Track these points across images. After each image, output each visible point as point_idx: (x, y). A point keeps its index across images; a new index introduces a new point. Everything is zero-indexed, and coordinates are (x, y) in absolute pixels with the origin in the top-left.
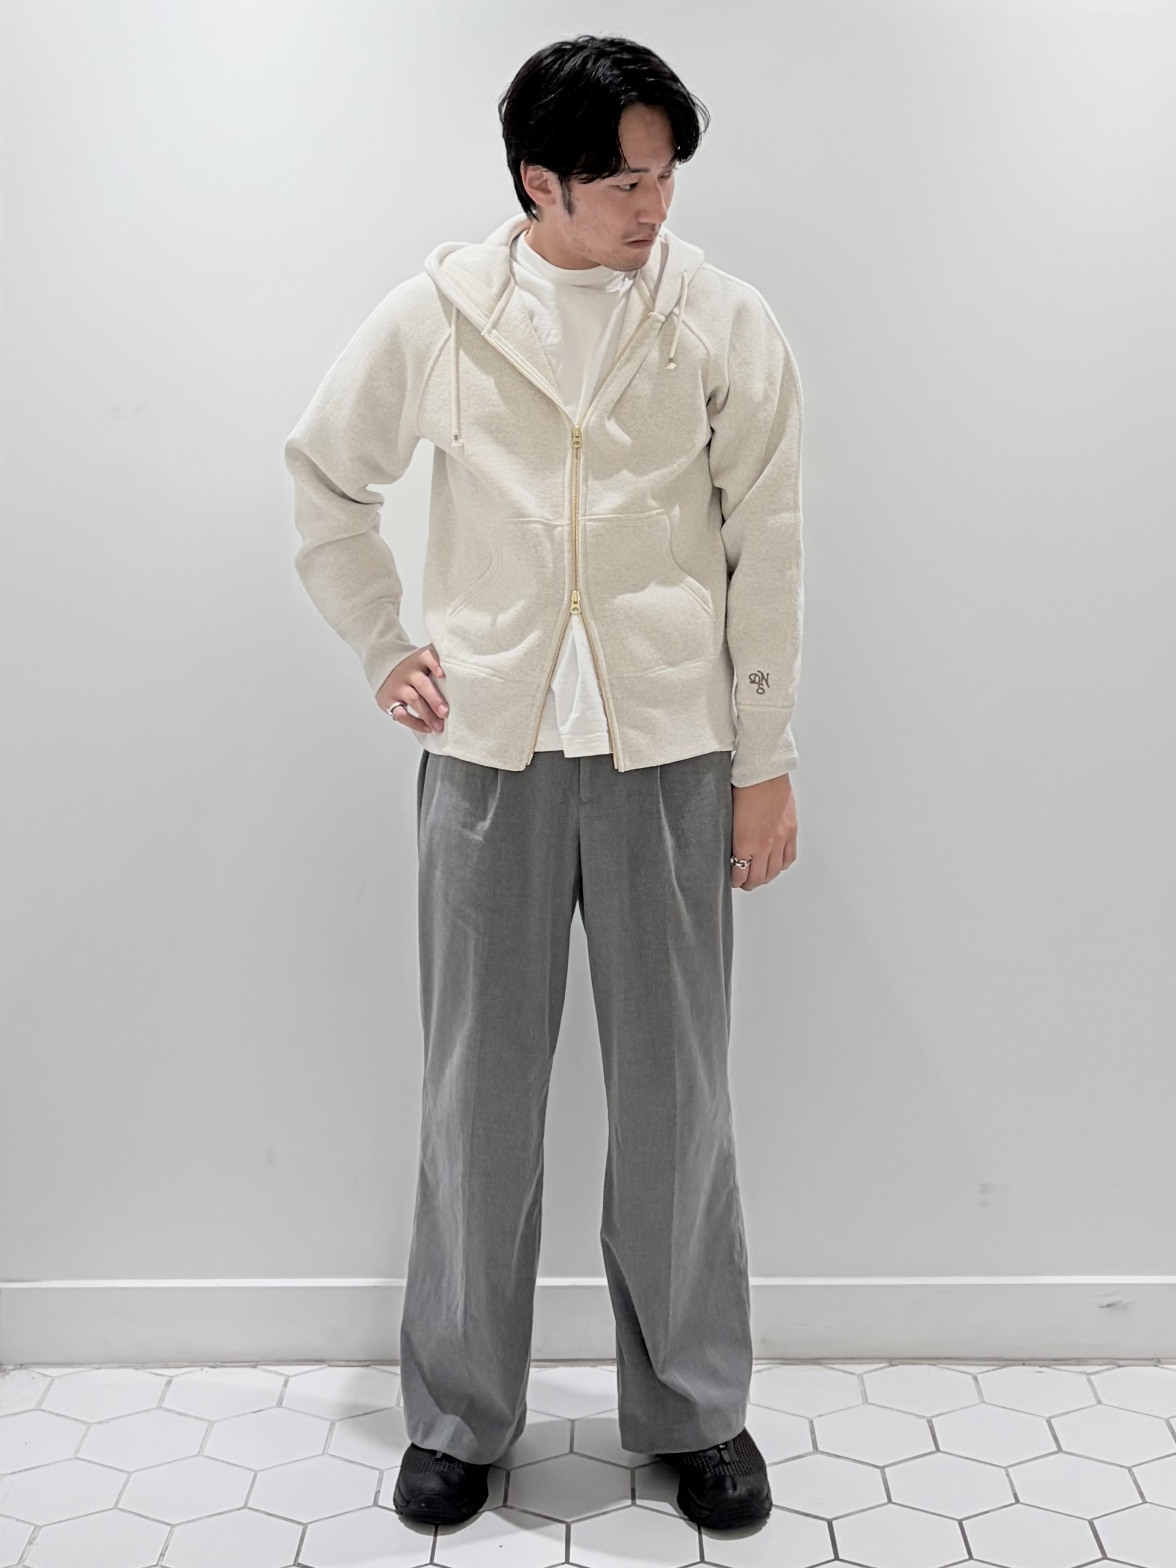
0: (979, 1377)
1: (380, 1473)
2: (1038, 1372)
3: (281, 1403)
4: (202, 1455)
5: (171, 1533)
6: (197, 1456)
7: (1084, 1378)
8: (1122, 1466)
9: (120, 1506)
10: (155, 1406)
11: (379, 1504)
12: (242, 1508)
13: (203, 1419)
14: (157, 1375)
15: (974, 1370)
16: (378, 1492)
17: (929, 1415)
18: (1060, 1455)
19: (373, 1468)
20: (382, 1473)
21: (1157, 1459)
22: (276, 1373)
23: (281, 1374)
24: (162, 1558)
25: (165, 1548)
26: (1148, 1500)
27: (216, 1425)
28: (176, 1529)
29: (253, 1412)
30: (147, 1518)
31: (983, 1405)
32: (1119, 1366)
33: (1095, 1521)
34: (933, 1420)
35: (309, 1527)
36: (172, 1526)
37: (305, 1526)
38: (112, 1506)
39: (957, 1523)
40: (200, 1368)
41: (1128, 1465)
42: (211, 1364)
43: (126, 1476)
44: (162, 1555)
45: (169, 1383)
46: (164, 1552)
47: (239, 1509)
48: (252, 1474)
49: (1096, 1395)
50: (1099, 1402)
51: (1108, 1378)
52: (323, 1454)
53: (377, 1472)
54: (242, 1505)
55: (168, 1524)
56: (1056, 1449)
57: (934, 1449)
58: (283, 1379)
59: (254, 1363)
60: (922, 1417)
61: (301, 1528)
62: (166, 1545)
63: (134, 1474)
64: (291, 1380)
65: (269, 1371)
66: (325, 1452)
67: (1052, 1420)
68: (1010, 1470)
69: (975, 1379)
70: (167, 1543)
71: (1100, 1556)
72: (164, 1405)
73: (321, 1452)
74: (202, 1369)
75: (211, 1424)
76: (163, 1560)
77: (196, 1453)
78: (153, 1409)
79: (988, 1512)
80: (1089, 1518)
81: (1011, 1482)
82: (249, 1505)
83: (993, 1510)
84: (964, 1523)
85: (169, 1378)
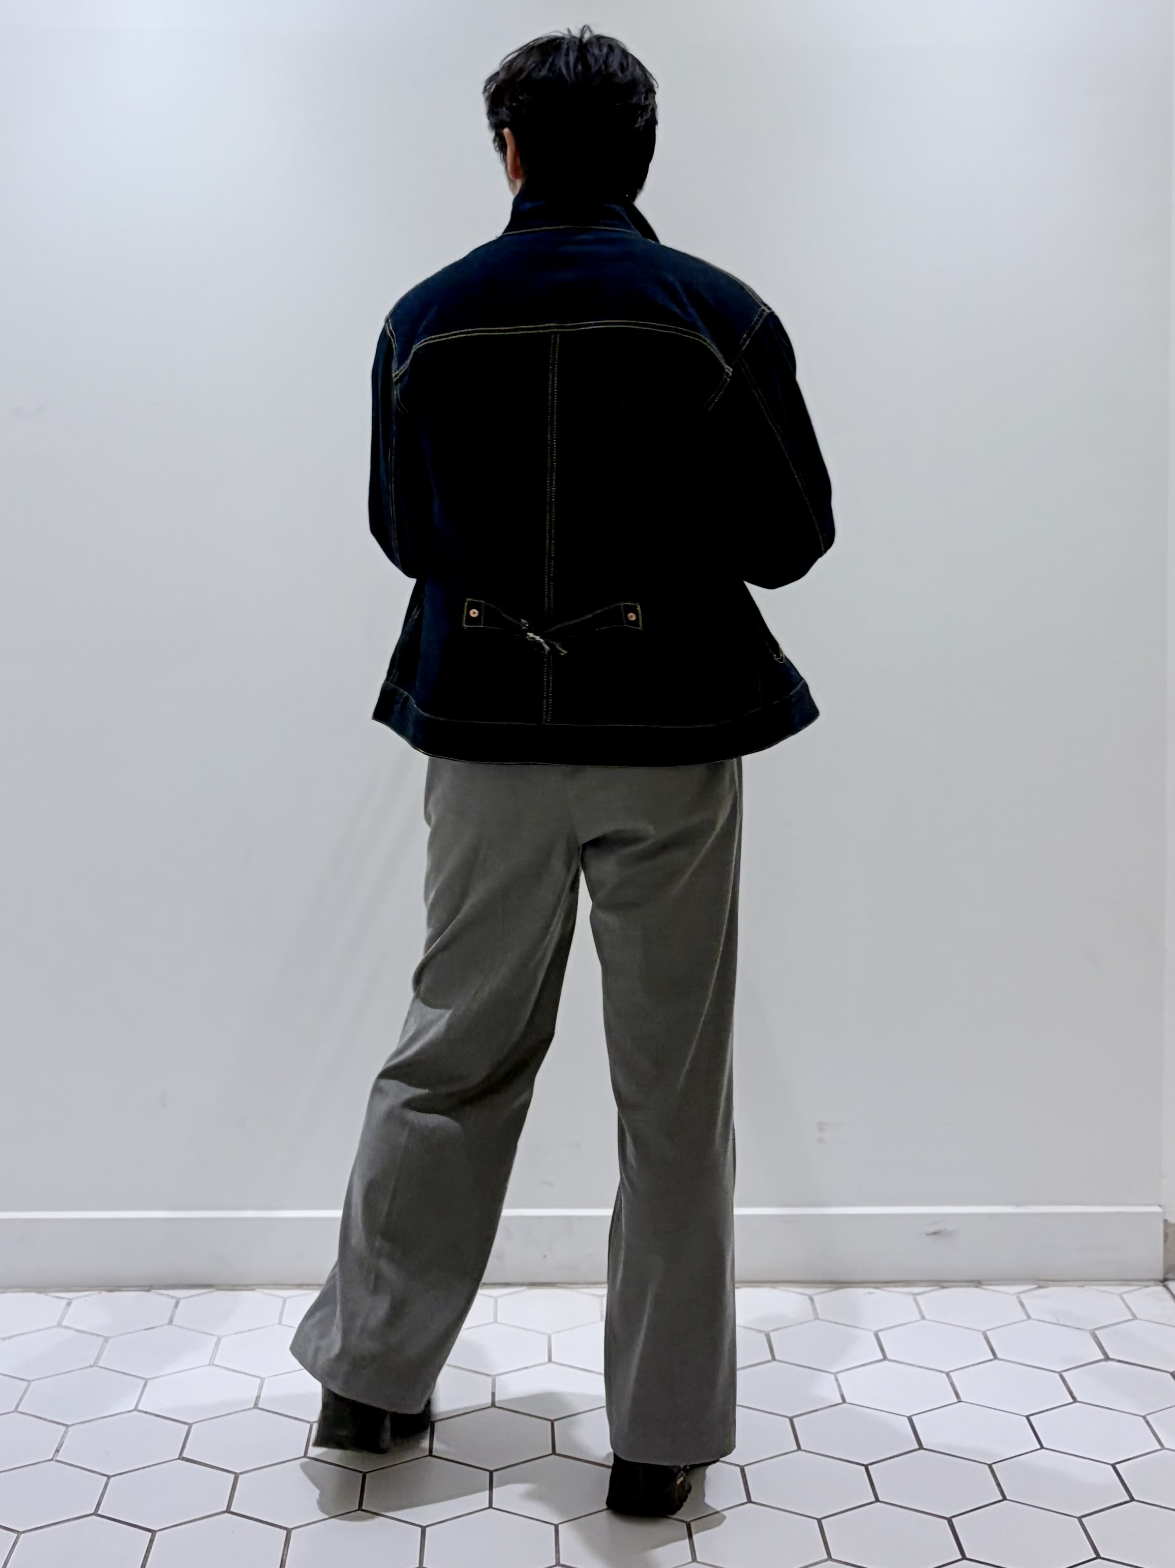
0: (816, 1298)
1: (261, 1381)
2: (869, 1293)
3: (171, 1322)
4: (98, 1367)
5: (66, 1432)
6: (91, 1366)
7: (911, 1298)
8: (941, 1371)
9: (20, 1409)
10: (55, 1324)
11: (260, 1406)
12: (133, 1411)
13: (98, 1335)
14: (58, 1297)
15: (810, 1291)
16: (258, 1397)
17: (767, 1329)
18: (886, 1363)
19: (255, 1376)
20: (263, 1380)
21: (973, 1365)
22: (168, 1295)
23: (172, 1297)
24: (57, 1454)
25: (60, 1445)
26: (963, 1399)
27: (111, 1341)
28: (71, 1429)
29: (146, 1329)
30: (45, 1420)
31: (817, 1321)
32: (943, 1288)
33: (914, 1418)
34: (772, 1334)
35: (194, 1426)
36: (67, 1426)
37: (190, 1426)
38: (12, 1409)
39: (788, 1420)
40: (96, 1292)
41: (947, 1370)
42: (109, 1288)
43: (26, 1383)
44: (57, 1451)
45: (69, 1304)
46: (58, 1449)
47: (130, 1412)
48: (143, 1382)
49: (921, 1312)
50: (923, 1318)
51: (932, 1298)
52: (209, 1365)
53: (259, 1380)
54: (132, 1408)
55: (63, 1425)
56: (881, 1357)
57: (769, 1357)
58: (173, 1301)
59: (148, 1288)
60: (761, 1332)
61: (186, 1427)
62: (61, 1442)
63: (33, 1384)
64: (182, 1303)
65: (163, 1295)
66: (211, 1363)
67: (881, 1334)
68: (839, 1376)
69: (811, 1299)
70: (63, 1440)
71: (917, 1447)
72: (64, 1323)
73: (208, 1363)
74: (100, 1293)
75: (106, 1339)
76: (57, 1455)
77: (92, 1363)
78: (53, 1327)
79: (816, 1410)
80: (908, 1415)
81: (839, 1386)
82: (140, 1408)
83: (822, 1409)
84: (795, 1420)
85: (69, 1301)
